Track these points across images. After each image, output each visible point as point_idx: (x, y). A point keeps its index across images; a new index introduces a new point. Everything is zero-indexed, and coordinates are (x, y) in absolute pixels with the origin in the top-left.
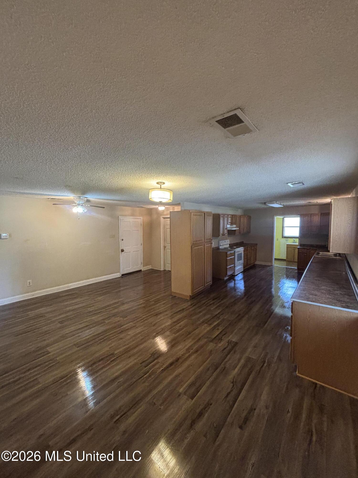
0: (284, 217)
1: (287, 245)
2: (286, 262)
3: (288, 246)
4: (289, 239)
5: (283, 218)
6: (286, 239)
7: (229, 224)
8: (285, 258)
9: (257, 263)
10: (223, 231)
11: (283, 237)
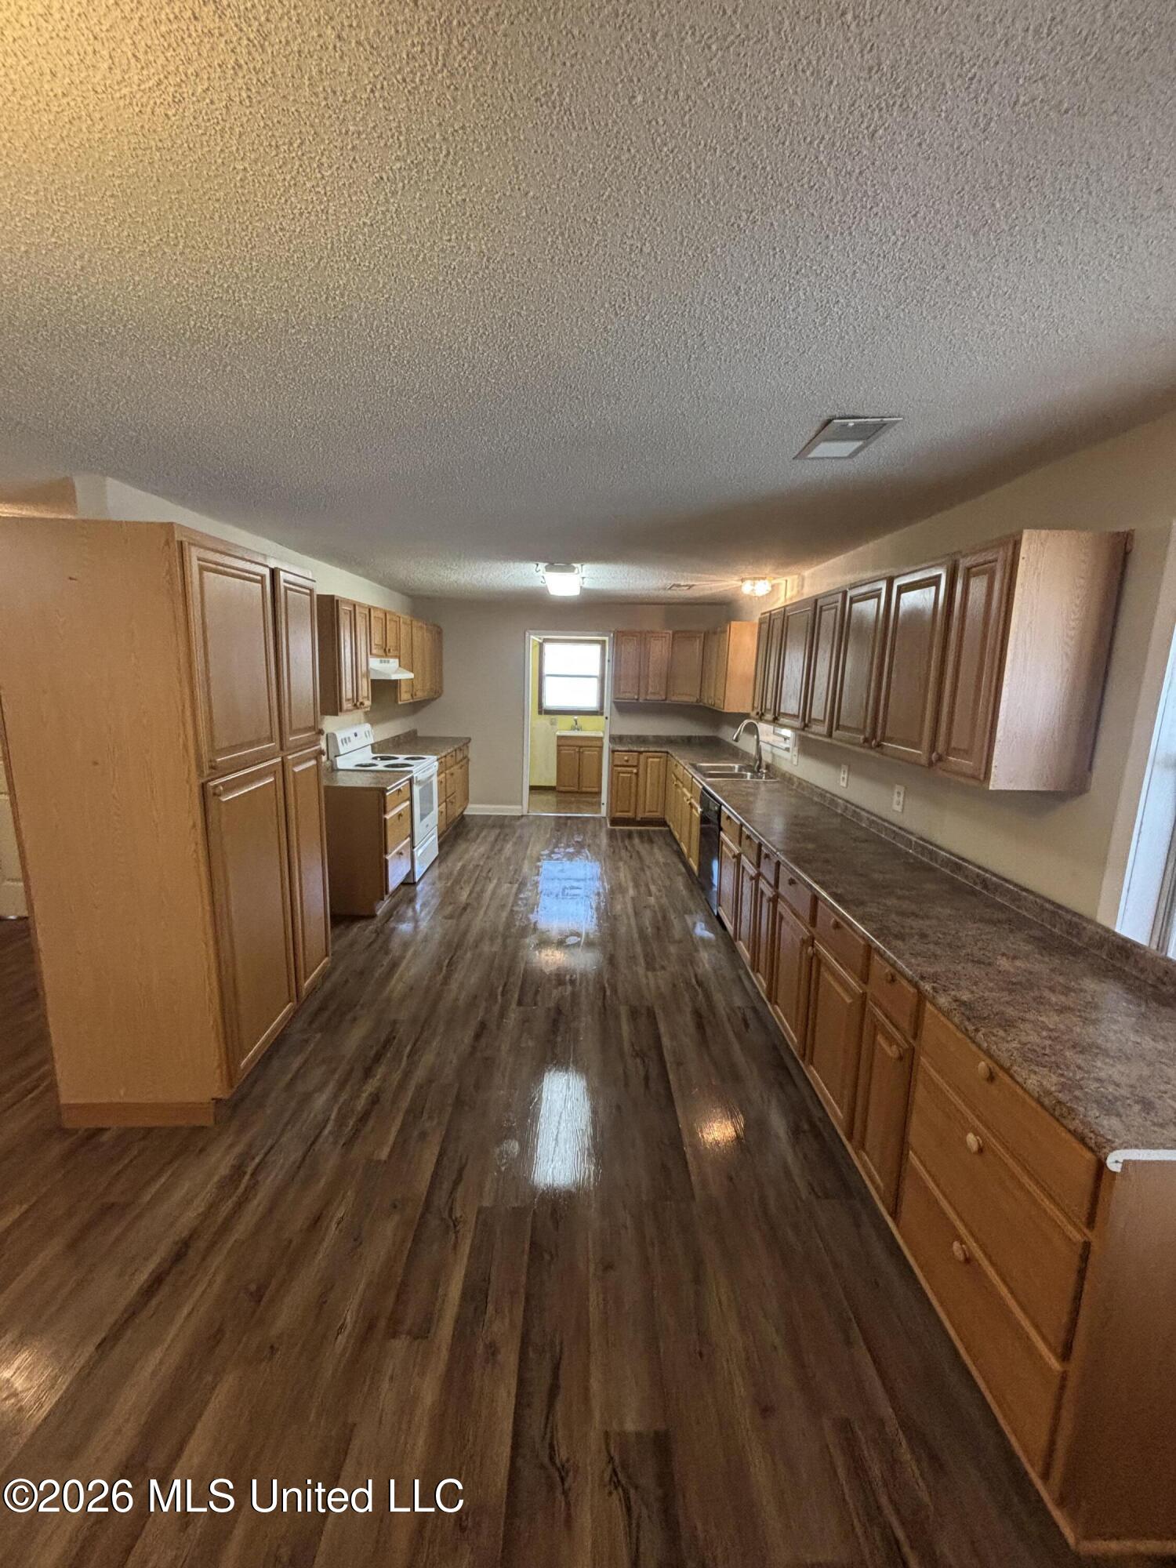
0: (546, 640)
1: (560, 738)
2: (557, 796)
3: (563, 742)
4: (559, 718)
5: (541, 646)
6: (553, 717)
7: (374, 651)
8: (554, 783)
9: (473, 809)
10: (356, 689)
11: (543, 711)
